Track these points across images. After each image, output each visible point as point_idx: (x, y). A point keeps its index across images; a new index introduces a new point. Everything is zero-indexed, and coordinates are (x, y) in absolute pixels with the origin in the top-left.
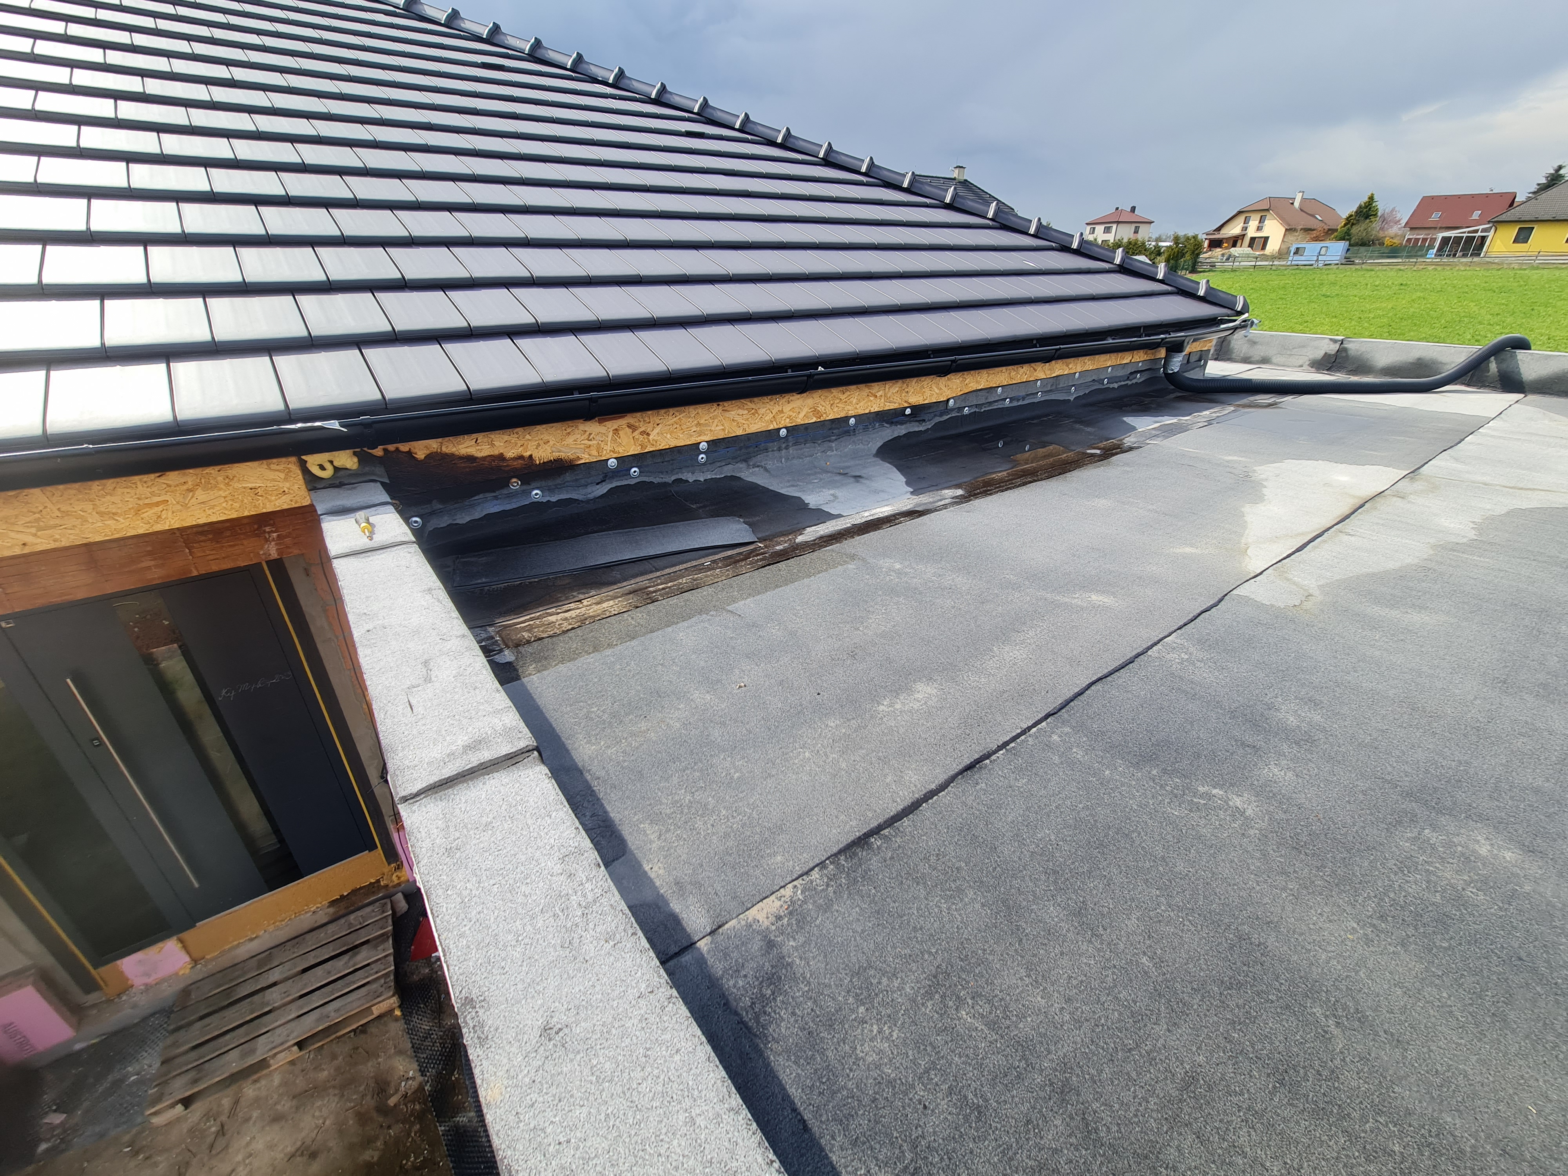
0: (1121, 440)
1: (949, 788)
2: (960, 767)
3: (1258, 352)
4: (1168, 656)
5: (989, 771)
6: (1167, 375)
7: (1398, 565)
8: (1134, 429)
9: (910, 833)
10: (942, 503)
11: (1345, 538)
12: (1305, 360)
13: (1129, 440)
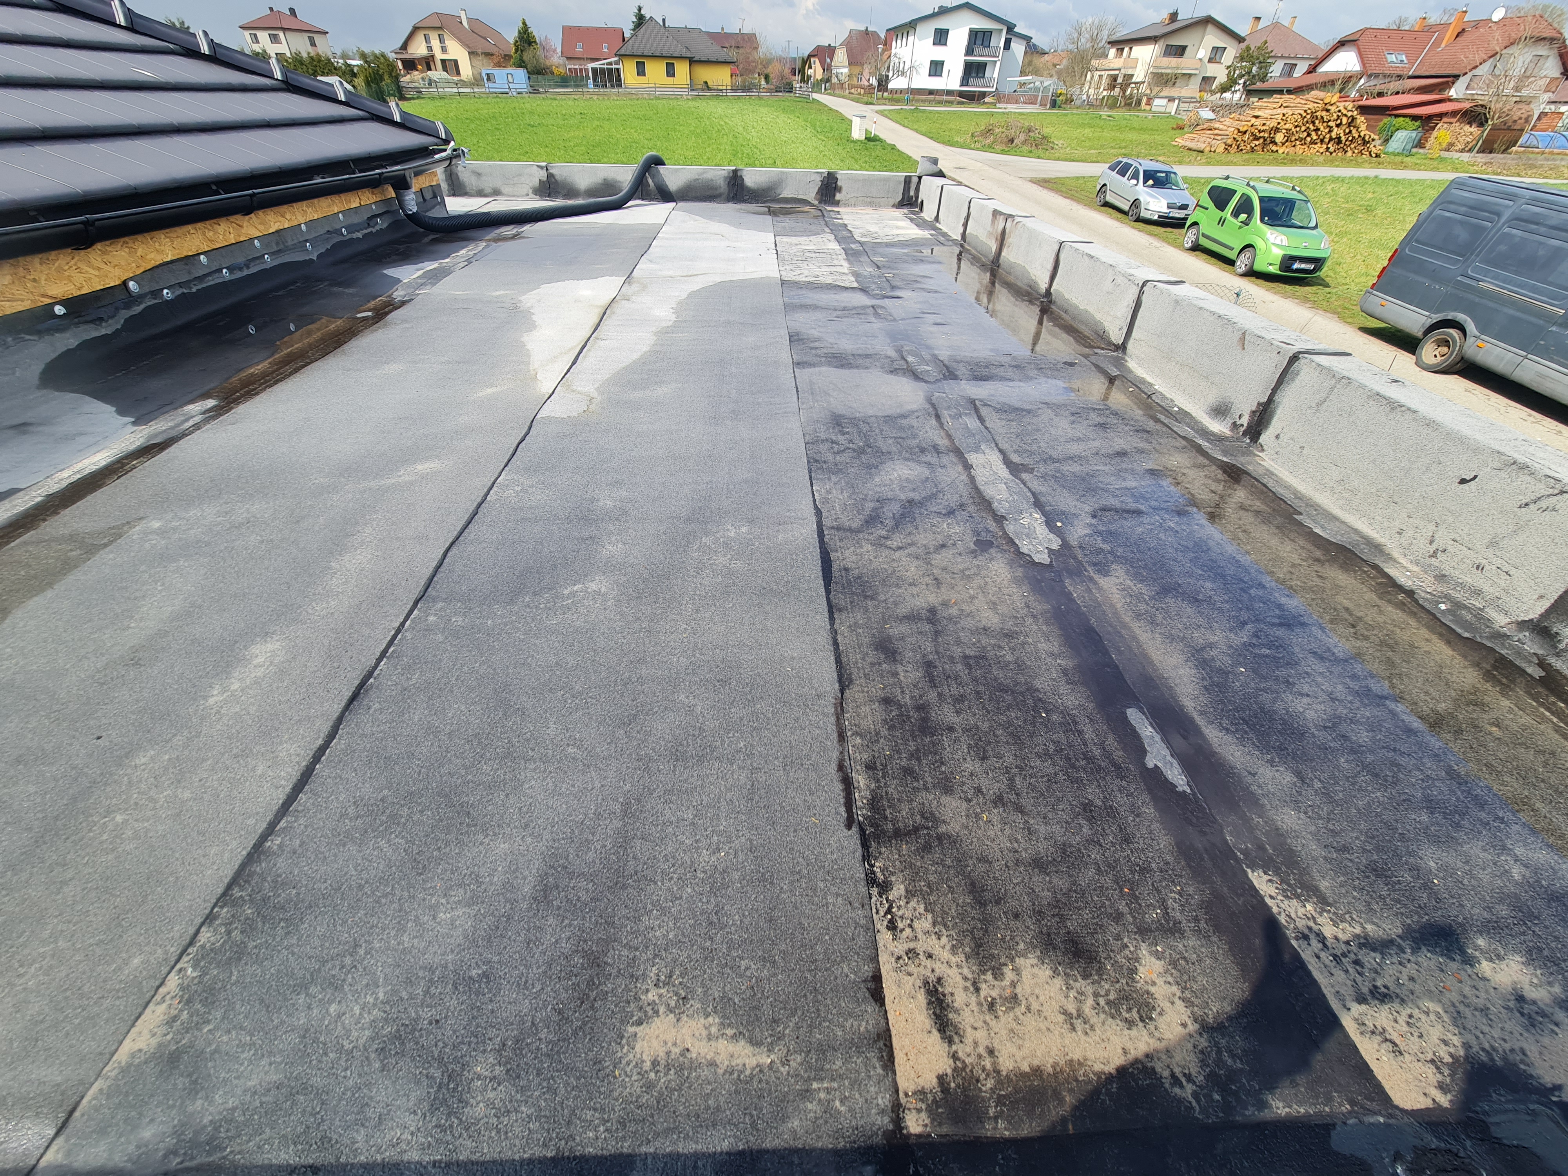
0: (390, 296)
1: (340, 732)
2: (343, 704)
3: (487, 184)
4: (505, 495)
5: (377, 688)
6: (407, 215)
7: (639, 354)
8: (398, 281)
9: (313, 804)
10: (191, 423)
11: (602, 343)
12: (527, 189)
13: (398, 294)
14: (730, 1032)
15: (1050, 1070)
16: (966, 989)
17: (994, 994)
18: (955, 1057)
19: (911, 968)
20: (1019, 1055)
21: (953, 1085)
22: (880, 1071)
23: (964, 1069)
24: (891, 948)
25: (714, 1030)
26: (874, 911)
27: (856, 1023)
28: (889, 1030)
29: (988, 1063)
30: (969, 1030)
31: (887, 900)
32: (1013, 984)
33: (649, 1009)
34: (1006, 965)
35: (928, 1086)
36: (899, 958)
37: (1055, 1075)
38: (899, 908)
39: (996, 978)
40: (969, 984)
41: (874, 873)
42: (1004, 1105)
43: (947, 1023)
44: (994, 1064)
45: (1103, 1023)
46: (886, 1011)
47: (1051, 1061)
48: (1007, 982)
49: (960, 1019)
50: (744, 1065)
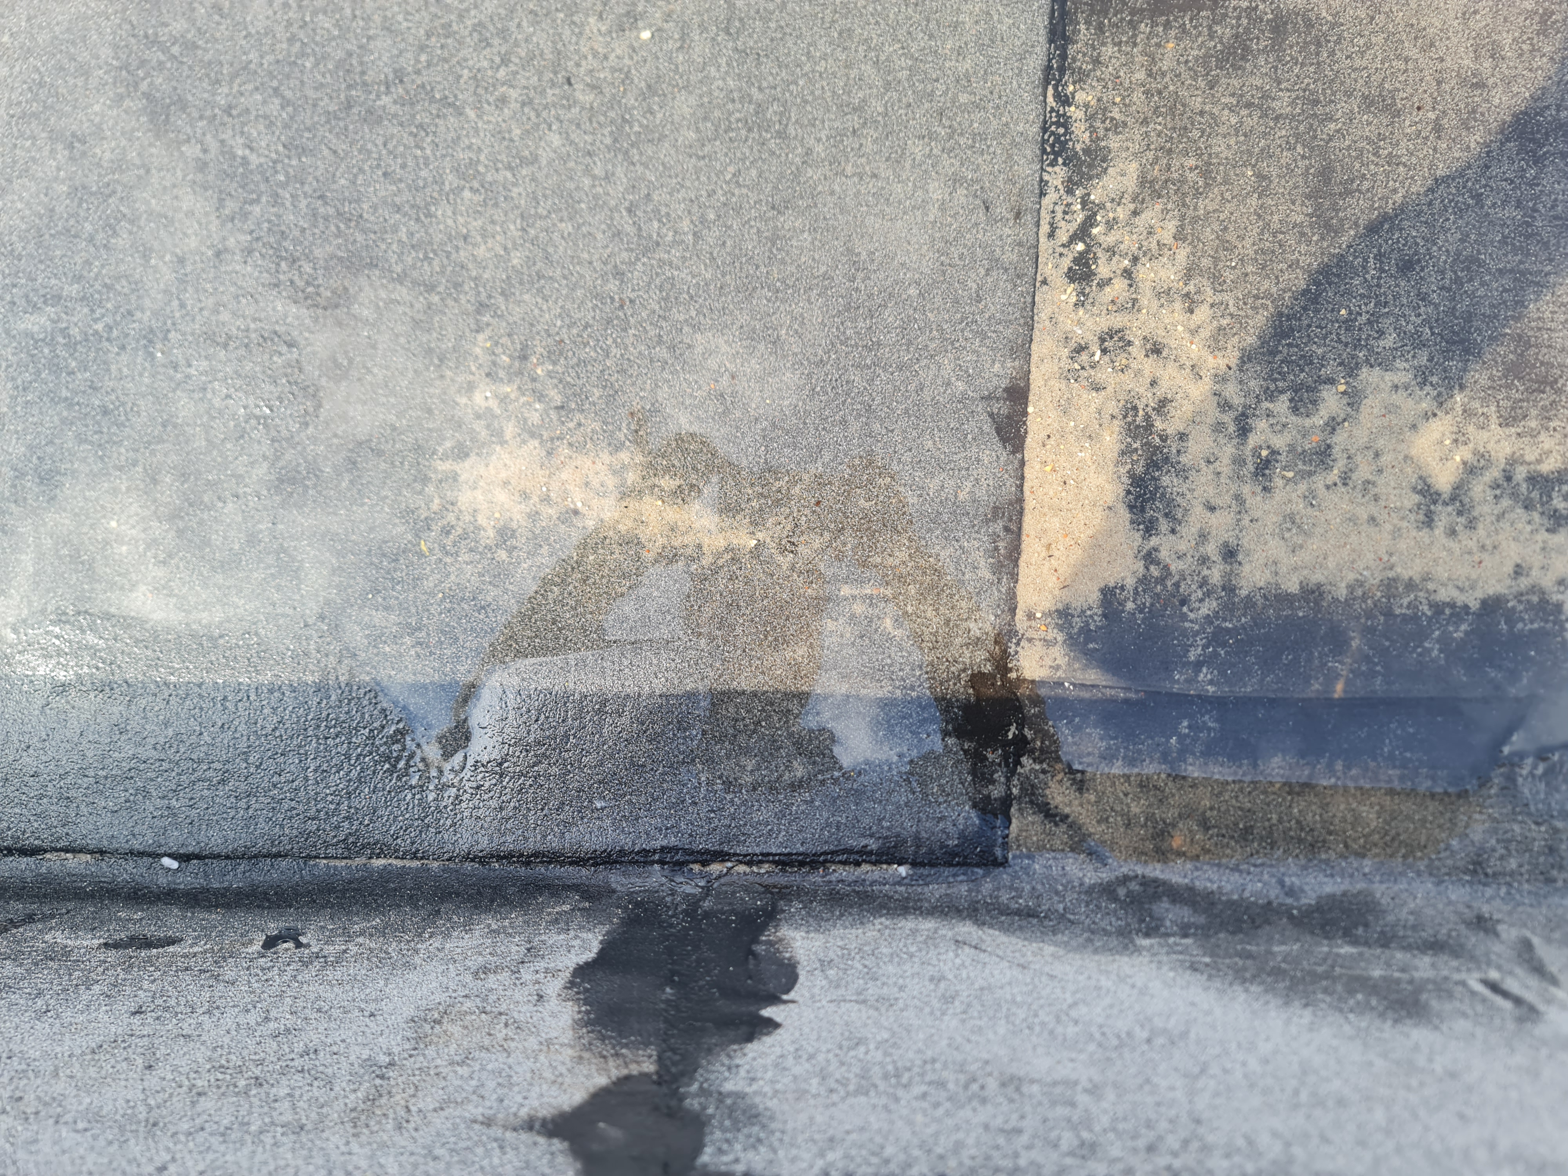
14: (668, 483)
15: (1342, 593)
16: (1218, 427)
17: (1279, 442)
18: (1150, 558)
19: (1105, 374)
20: (1287, 561)
21: (1130, 606)
22: (986, 574)
23: (1161, 580)
24: (1067, 324)
25: (631, 477)
26: (1045, 228)
27: (950, 484)
28: (1020, 500)
29: (1215, 575)
30: (1198, 510)
31: (1084, 203)
32: (1333, 425)
33: (479, 426)
34: (1331, 381)
35: (1077, 604)
36: (1080, 349)
37: (1347, 604)
38: (1110, 225)
39: (1295, 410)
40: (1228, 418)
41: (1065, 122)
42: (1224, 645)
43: (1153, 494)
44: (1228, 576)
45: (1500, 517)
46: (1022, 463)
47: (1351, 576)
48: (1318, 420)
49: (1184, 489)
50: (699, 546)
